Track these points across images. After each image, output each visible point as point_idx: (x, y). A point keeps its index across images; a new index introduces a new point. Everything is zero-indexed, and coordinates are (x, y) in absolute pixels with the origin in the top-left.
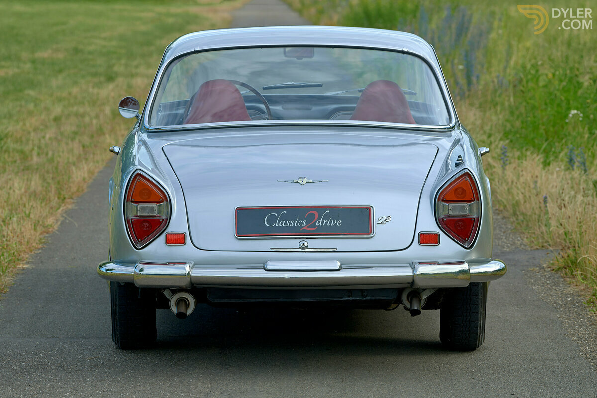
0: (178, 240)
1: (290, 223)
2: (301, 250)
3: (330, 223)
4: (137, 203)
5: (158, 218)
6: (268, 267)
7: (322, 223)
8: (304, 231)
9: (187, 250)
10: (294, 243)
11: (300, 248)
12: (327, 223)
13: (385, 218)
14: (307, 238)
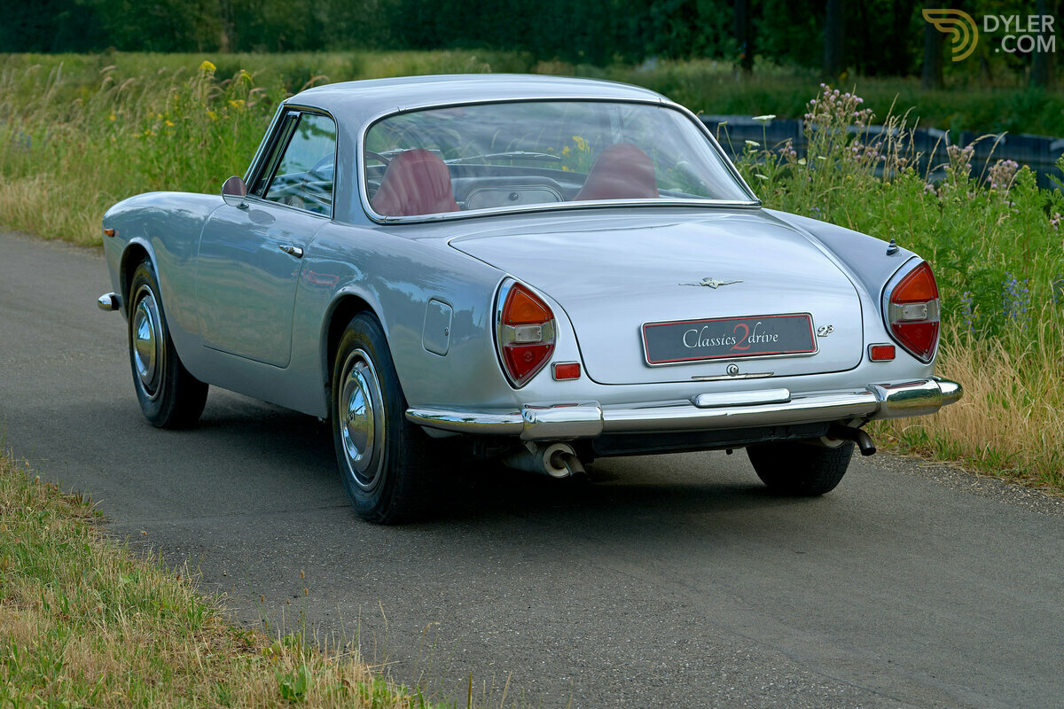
0: (568, 372)
1: (715, 342)
2: (729, 377)
3: (765, 339)
4: (513, 324)
5: (541, 344)
6: (702, 403)
7: (756, 340)
8: (735, 351)
9: (581, 385)
10: (720, 368)
11: (729, 374)
12: (760, 339)
13: (826, 329)
14: (735, 361)
